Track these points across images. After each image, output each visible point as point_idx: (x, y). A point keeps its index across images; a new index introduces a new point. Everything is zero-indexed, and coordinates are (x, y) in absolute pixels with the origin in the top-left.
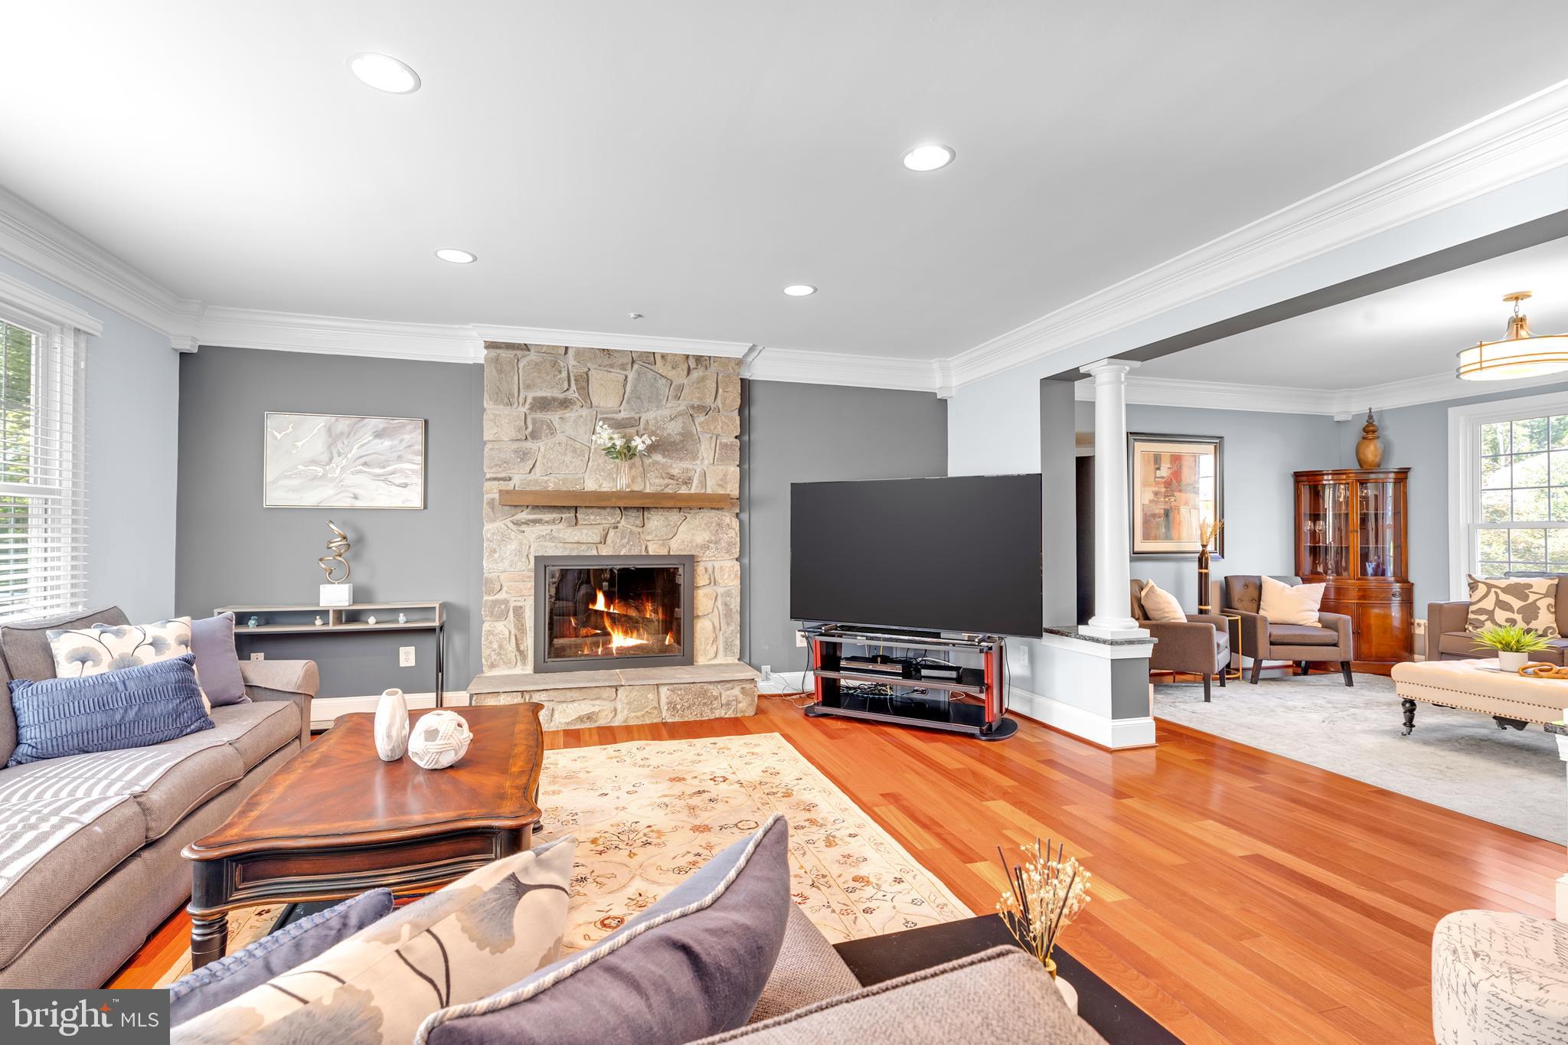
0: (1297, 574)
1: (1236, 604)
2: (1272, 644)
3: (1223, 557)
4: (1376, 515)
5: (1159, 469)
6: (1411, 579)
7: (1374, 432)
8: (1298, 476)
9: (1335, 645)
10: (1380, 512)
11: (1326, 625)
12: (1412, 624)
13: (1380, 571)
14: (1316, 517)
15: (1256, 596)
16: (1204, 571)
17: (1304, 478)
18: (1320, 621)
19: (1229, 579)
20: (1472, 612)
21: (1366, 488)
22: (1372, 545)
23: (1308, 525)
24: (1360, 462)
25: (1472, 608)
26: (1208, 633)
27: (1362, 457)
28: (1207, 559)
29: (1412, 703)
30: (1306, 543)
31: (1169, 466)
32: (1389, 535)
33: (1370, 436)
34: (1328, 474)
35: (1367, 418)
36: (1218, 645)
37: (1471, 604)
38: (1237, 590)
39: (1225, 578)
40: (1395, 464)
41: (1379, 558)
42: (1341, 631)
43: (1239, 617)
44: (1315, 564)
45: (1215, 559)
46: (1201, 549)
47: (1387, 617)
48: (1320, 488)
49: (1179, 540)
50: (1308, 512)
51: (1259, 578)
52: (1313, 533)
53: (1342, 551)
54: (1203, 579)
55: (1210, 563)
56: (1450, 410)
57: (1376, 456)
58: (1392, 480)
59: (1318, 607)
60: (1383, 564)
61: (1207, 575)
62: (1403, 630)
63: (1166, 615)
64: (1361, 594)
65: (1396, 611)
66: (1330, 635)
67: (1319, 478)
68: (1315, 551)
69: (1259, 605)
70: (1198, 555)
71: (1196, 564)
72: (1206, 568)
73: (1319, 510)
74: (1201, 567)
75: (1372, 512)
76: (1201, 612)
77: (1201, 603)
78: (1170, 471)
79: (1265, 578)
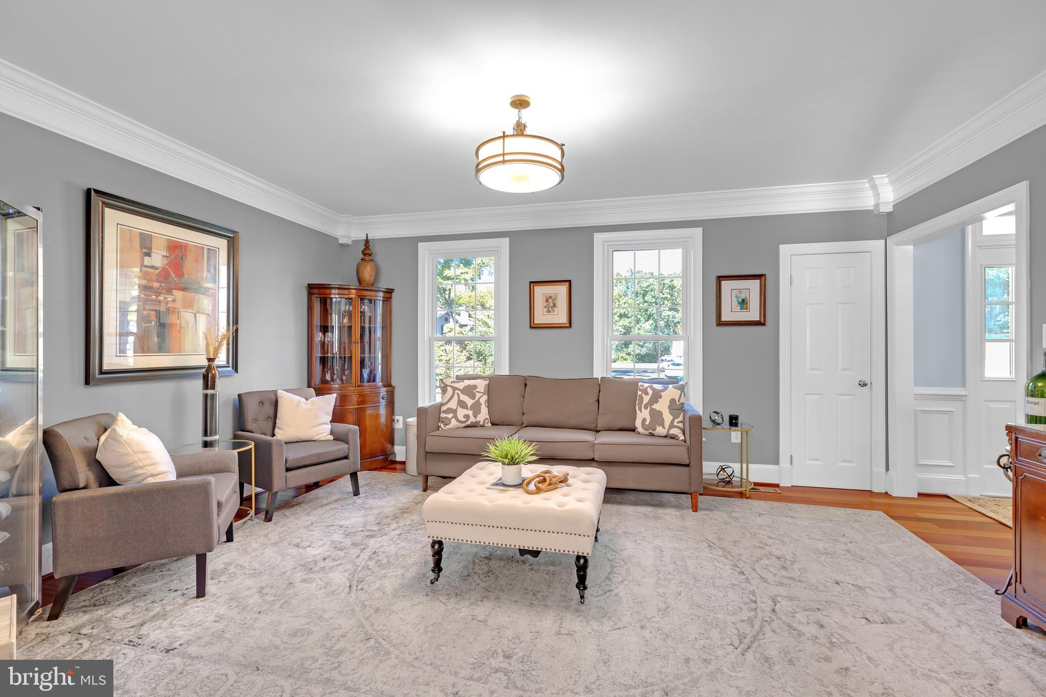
0: (309, 386)
1: (250, 425)
2: (288, 470)
3: (236, 371)
4: (370, 328)
5: (148, 254)
6: (393, 384)
7: (370, 255)
8: (311, 287)
9: (346, 458)
10: (372, 326)
11: (338, 438)
12: (394, 420)
13: (372, 379)
14: (325, 329)
15: (271, 413)
16: (210, 392)
17: (316, 291)
18: (332, 433)
19: (243, 397)
20: (444, 412)
21: (364, 305)
22: (367, 355)
23: (319, 336)
24: (360, 281)
25: (444, 408)
26: (204, 491)
27: (361, 275)
28: (214, 377)
29: (440, 543)
30: (318, 354)
31: (165, 254)
32: (378, 345)
33: (367, 258)
34: (335, 288)
35: (364, 243)
36: (219, 505)
37: (442, 405)
38: (251, 409)
39: (239, 396)
40: (384, 284)
41: (371, 364)
42: (351, 442)
43: (252, 446)
44: (324, 373)
45: (225, 375)
46: (206, 363)
47: (377, 416)
48: (328, 301)
49: (179, 351)
50: (319, 325)
51: (275, 392)
52: (323, 344)
53: (346, 360)
54: (208, 402)
55: (218, 382)
56: (420, 244)
57: (371, 276)
58: (381, 298)
59: (330, 418)
60: (374, 370)
61: (213, 396)
62: (387, 426)
63: (140, 472)
64: (360, 399)
65: (383, 411)
66: (341, 448)
67: (327, 291)
68: (324, 360)
69: (275, 423)
70: (203, 370)
71: (200, 382)
72: (213, 388)
73: (328, 323)
74: (206, 387)
75: (367, 326)
76: (206, 444)
77: (206, 434)
78: (165, 261)
79: (280, 393)
